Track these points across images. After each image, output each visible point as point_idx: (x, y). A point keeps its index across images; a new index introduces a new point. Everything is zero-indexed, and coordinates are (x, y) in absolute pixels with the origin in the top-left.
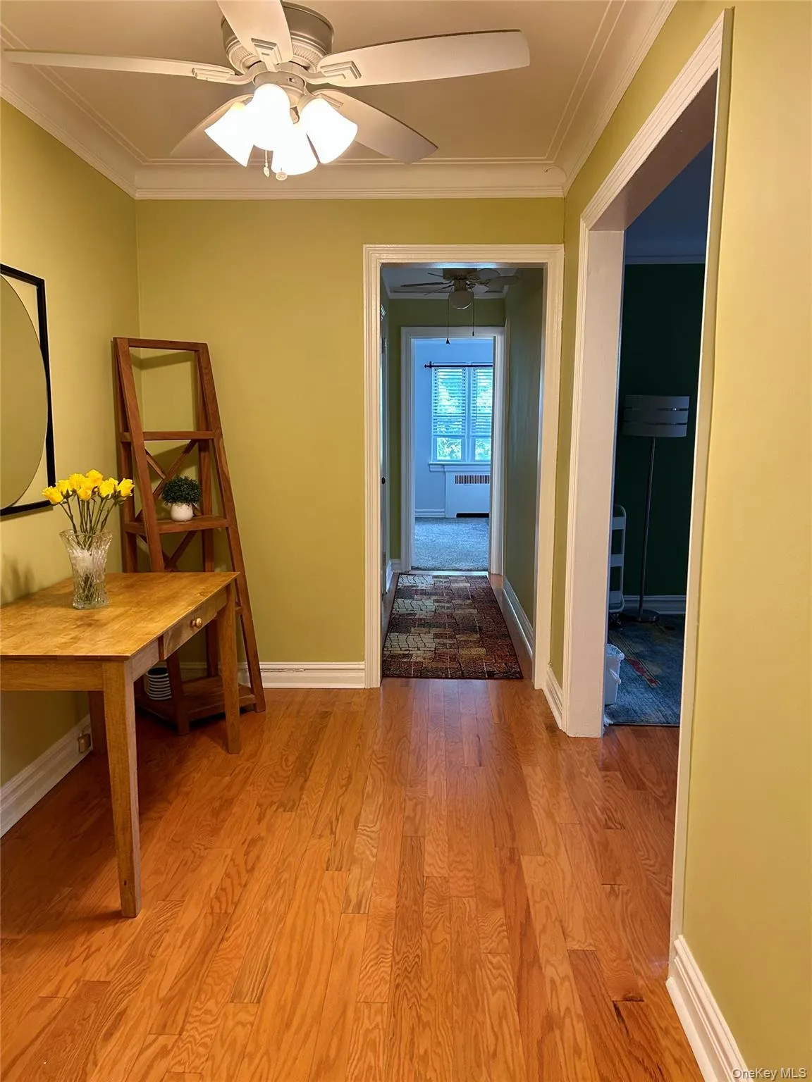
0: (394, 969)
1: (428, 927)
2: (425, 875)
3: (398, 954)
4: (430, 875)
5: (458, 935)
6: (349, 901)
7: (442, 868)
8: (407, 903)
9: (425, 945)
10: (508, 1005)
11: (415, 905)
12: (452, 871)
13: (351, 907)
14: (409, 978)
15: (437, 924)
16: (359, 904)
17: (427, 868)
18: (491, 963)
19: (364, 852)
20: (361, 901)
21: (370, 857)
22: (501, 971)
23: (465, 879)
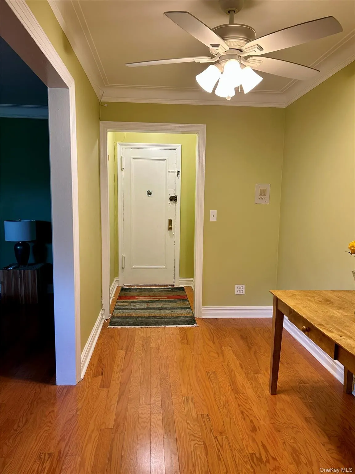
0: (169, 380)
1: (158, 393)
2: (161, 414)
3: (168, 384)
4: (159, 414)
5: (147, 390)
6: (192, 401)
7: (154, 418)
8: (168, 401)
9: (159, 387)
10: (134, 374)
11: (165, 401)
12: (149, 417)
13: (190, 399)
14: (164, 378)
15: (155, 394)
16: (187, 400)
17: (160, 417)
18: (137, 383)
19: (194, 425)
20: (187, 401)
21: (189, 422)
22: (134, 381)
23: (143, 413)
